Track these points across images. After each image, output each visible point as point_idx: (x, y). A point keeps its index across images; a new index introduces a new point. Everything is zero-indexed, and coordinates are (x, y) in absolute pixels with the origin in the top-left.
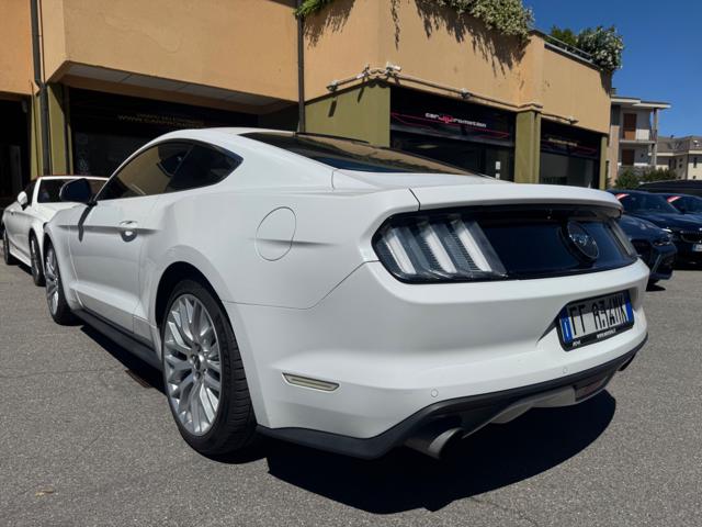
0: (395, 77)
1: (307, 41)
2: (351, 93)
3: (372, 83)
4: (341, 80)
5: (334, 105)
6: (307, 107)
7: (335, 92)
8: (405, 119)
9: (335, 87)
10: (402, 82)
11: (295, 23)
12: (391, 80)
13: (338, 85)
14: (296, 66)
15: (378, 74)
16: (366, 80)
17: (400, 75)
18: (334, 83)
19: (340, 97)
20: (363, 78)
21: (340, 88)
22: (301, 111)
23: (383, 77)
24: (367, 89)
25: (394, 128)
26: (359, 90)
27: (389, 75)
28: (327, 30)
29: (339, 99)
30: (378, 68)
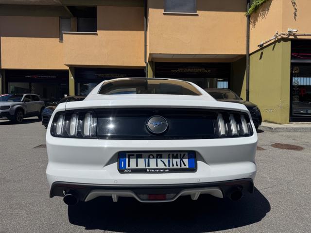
0: (294, 35)
1: (251, 26)
2: (269, 47)
3: (279, 41)
4: (265, 41)
5: (262, 53)
6: (250, 56)
7: (262, 47)
8: (301, 56)
9: (262, 45)
10: (299, 37)
11: (246, 19)
12: (291, 37)
13: (263, 44)
14: (246, 39)
15: (282, 35)
16: (276, 39)
17: (297, 33)
18: (261, 44)
19: (264, 49)
20: (275, 39)
21: (264, 45)
22: (247, 58)
23: (285, 36)
24: (277, 43)
25: (293, 61)
26: (273, 45)
27: (290, 35)
28: (260, 19)
29: (264, 50)
30: (283, 32)
